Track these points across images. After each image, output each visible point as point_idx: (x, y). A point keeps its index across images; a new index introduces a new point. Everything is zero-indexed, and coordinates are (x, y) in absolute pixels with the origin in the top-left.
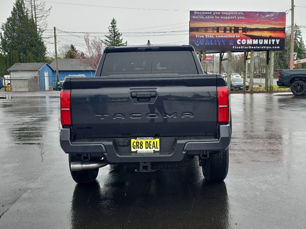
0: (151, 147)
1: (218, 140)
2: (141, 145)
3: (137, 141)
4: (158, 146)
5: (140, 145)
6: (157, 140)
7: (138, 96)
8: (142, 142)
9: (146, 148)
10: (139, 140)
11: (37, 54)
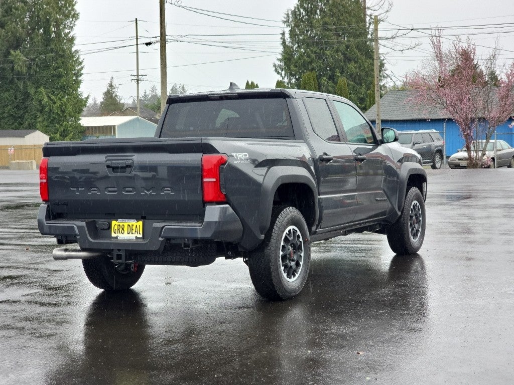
0: (134, 232)
1: (200, 224)
2: (123, 229)
3: (119, 224)
4: (141, 232)
5: (121, 229)
6: (140, 223)
7: (112, 165)
8: (124, 225)
9: (128, 233)
10: (120, 222)
11: (359, 80)
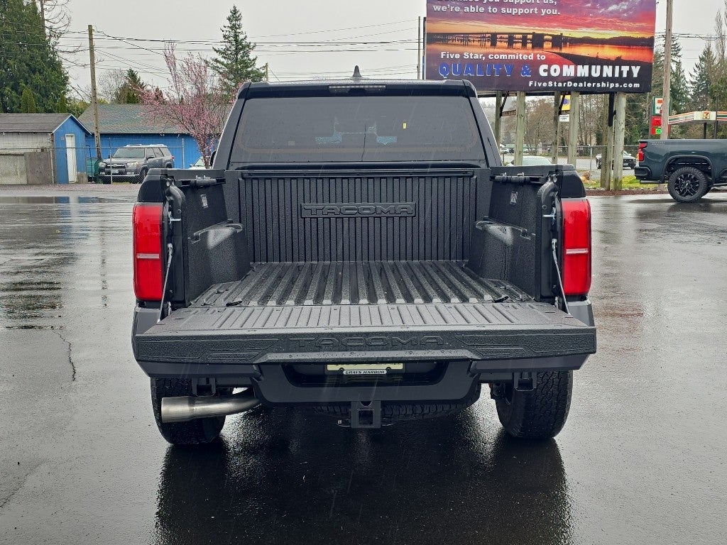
11: (46, 91)
